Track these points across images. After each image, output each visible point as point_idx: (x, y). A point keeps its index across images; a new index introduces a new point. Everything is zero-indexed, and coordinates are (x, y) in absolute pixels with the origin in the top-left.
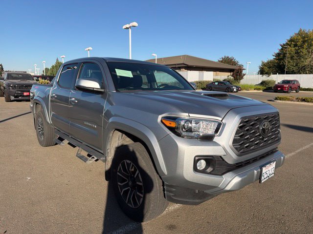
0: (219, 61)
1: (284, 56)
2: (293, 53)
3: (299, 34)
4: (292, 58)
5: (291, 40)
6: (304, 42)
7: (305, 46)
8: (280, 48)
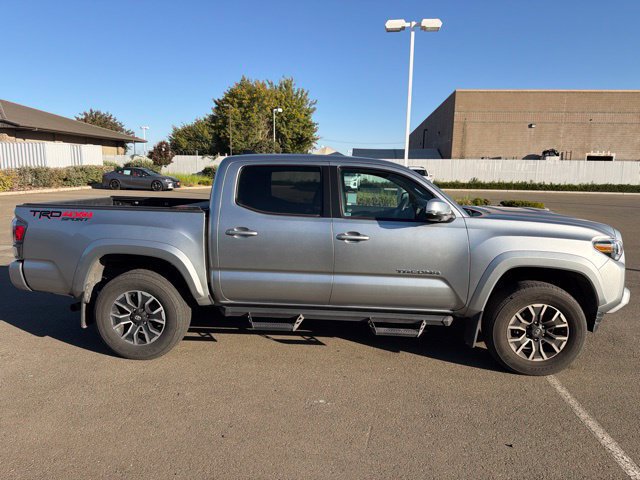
0: (78, 119)
1: (225, 123)
2: (239, 117)
3: (241, 85)
4: (238, 126)
5: (232, 94)
6: (253, 100)
7: (256, 107)
8: (214, 105)
